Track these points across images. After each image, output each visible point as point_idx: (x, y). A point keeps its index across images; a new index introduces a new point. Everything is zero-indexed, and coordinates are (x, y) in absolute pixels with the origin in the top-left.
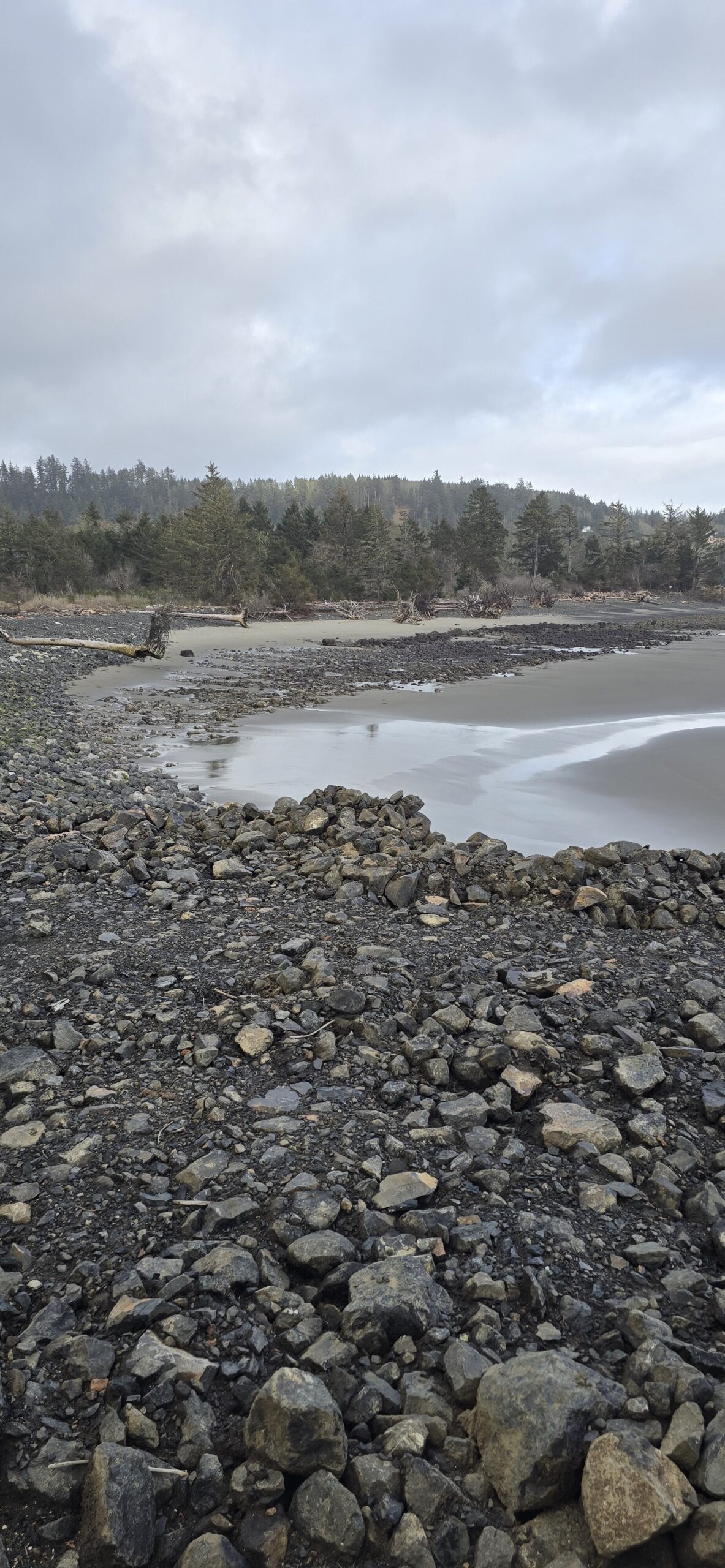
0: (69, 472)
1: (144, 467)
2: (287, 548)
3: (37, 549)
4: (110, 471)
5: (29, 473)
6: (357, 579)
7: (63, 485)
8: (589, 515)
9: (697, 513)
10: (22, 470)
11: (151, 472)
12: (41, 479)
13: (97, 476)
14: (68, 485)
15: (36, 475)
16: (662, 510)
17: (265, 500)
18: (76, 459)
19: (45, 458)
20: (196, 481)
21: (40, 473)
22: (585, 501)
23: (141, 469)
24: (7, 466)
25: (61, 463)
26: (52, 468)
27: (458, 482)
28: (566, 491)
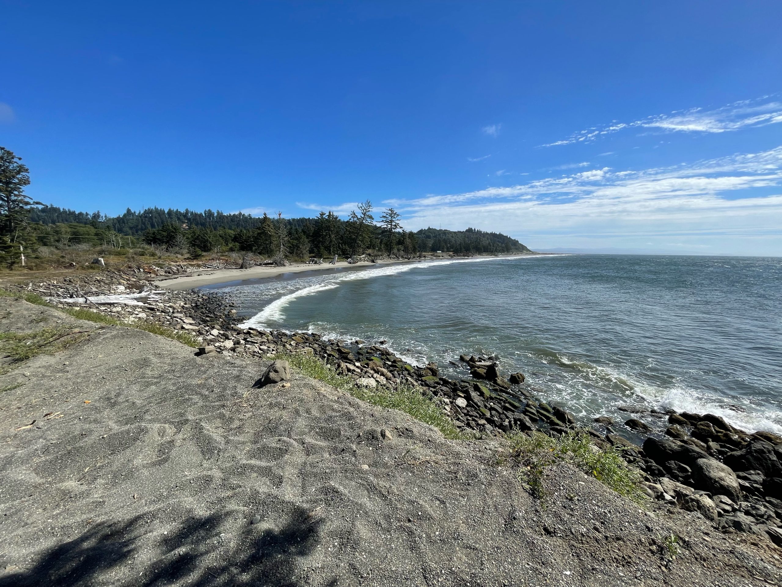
0: (216, 215)
4: (230, 215)
5: (201, 214)
7: (213, 218)
11: (244, 215)
15: (204, 215)
18: (218, 211)
19: (207, 210)
20: (259, 218)
23: (240, 214)
25: (213, 211)
26: (210, 214)
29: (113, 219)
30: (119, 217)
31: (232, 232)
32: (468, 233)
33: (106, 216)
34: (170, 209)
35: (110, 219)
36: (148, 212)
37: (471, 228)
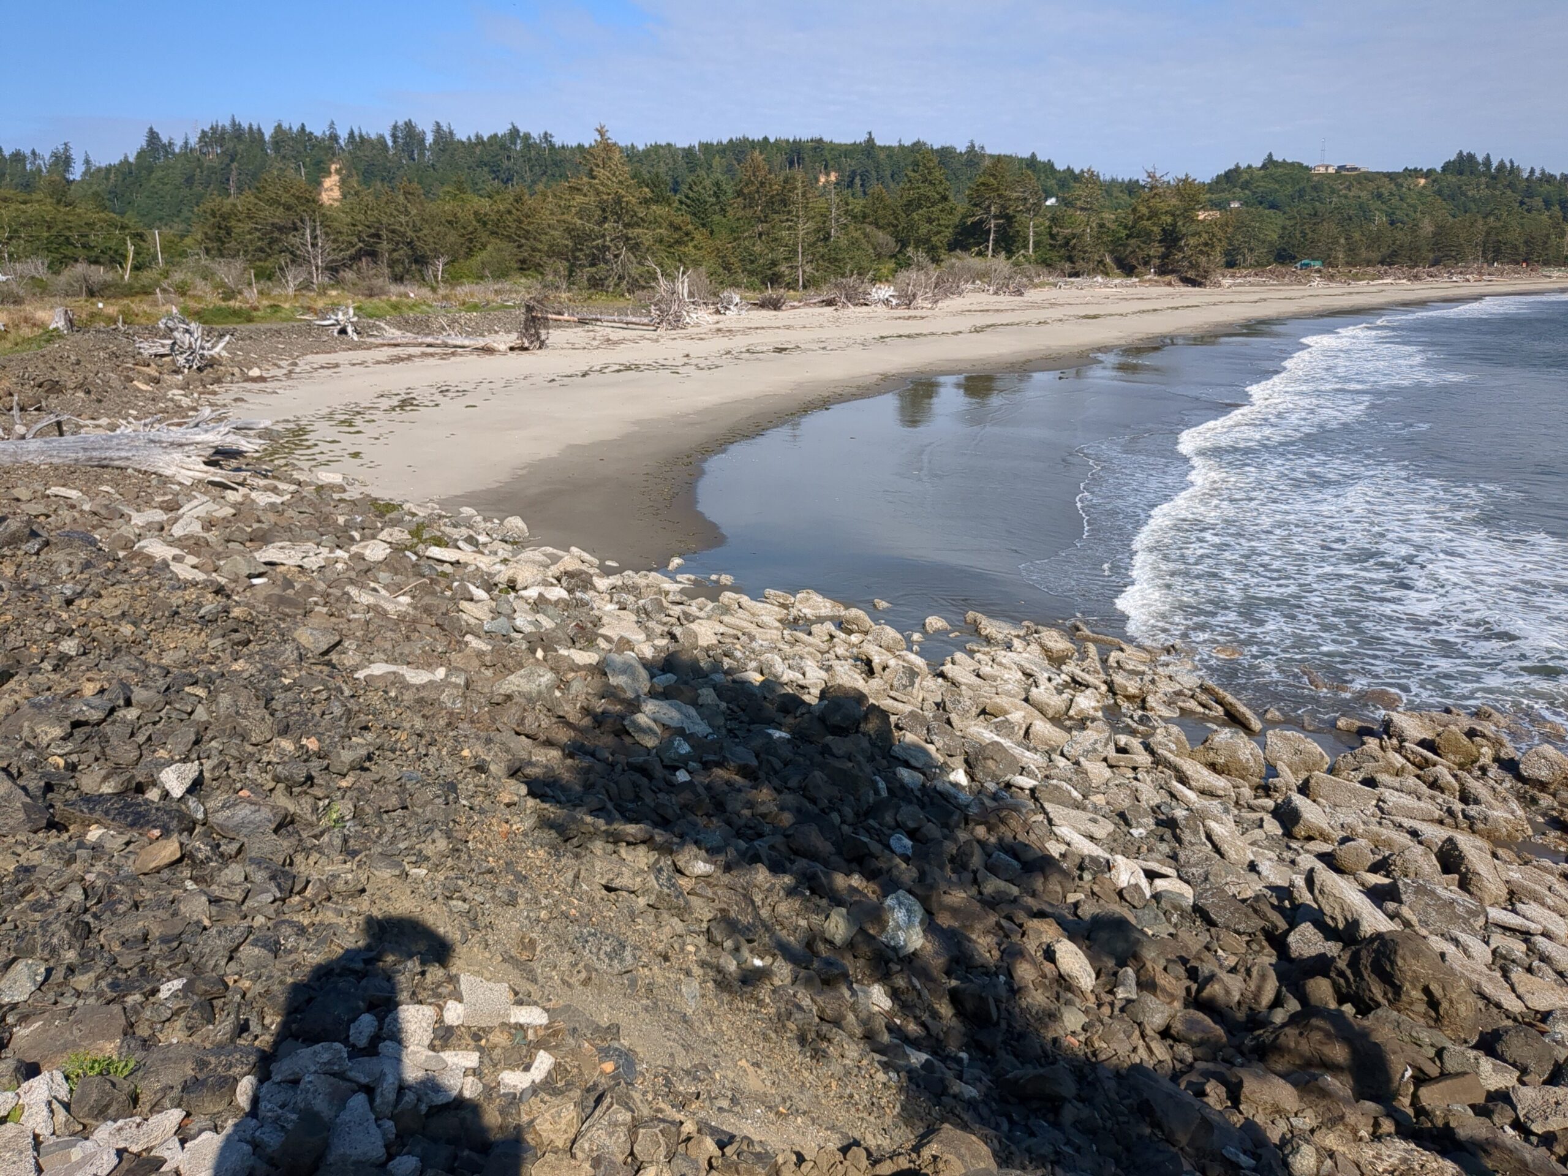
0: (429, 139)
1: (518, 131)
2: (690, 227)
3: (393, 231)
4: (478, 137)
5: (381, 138)
6: (774, 263)
7: (422, 154)
8: (1052, 183)
9: (1185, 181)
10: (373, 136)
11: (527, 137)
12: (395, 148)
13: (463, 143)
14: (428, 153)
15: (390, 143)
16: (1143, 178)
17: (662, 169)
18: (438, 123)
19: (401, 123)
20: (580, 147)
21: (395, 142)
22: (1049, 166)
23: (514, 133)
24: (356, 133)
25: (420, 128)
26: (409, 136)
27: (895, 144)
28: (1026, 155)
29: (109, 169)
30: (125, 162)
31: (486, 202)
32: (1453, 179)
33: (87, 162)
34: (280, 126)
35: (99, 170)
36: (213, 137)
37: (1471, 157)
